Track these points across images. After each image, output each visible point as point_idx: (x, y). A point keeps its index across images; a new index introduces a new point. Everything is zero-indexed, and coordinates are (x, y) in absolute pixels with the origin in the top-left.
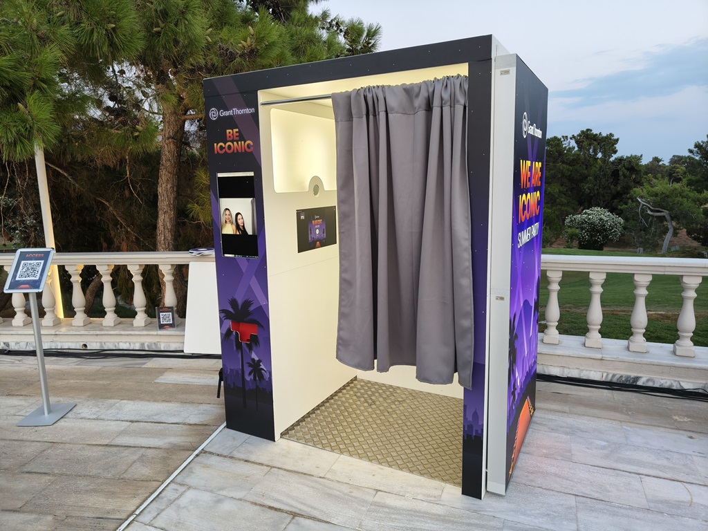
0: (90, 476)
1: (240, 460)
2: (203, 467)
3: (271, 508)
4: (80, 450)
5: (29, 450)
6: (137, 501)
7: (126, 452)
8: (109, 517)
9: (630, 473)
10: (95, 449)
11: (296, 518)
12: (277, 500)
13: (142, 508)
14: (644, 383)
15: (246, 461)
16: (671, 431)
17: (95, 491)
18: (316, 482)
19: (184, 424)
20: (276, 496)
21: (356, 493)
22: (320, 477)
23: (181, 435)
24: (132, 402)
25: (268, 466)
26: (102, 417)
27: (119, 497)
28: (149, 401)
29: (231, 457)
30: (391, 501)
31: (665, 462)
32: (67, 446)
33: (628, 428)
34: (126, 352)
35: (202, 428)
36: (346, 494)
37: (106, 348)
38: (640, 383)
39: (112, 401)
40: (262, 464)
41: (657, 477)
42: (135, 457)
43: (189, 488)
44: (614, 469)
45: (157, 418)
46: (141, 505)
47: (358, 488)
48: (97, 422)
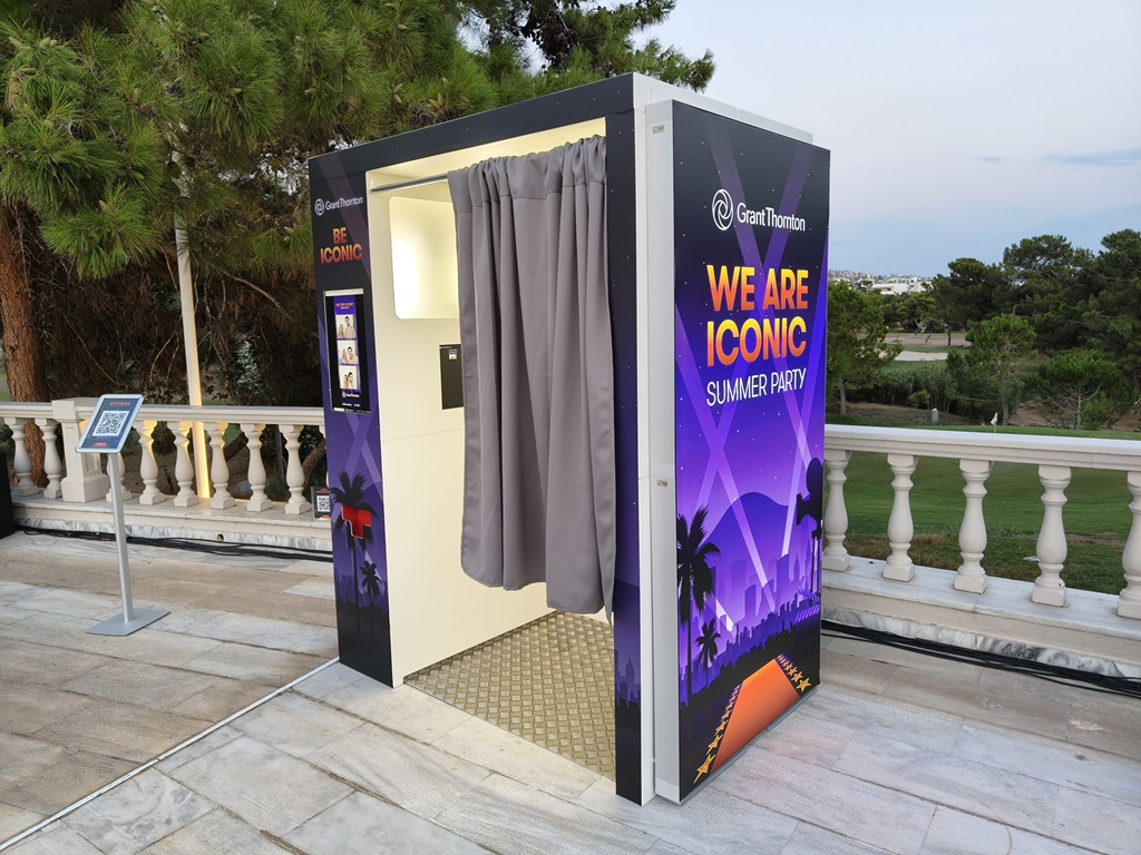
0: (133, 705)
1: (331, 706)
2: (278, 710)
3: (332, 775)
4: (141, 670)
5: (84, 663)
6: (169, 743)
7: (194, 680)
8: (127, 758)
9: (922, 799)
10: (160, 671)
11: (358, 793)
12: (347, 767)
13: (171, 752)
14: (1049, 660)
15: (338, 709)
16: (1049, 742)
17: (128, 724)
18: (415, 749)
19: (288, 652)
20: (349, 760)
21: (461, 773)
22: (424, 744)
23: (276, 666)
24: (239, 616)
25: (363, 719)
26: (191, 632)
27: (152, 736)
28: (261, 616)
29: (322, 702)
30: (502, 788)
31: (1000, 791)
32: (129, 664)
33: (970, 730)
34: (269, 549)
35: (307, 659)
36: (446, 772)
37: (246, 542)
38: (1042, 659)
39: (215, 612)
40: (356, 716)
41: (968, 813)
42: (201, 688)
43: (245, 735)
44: (897, 790)
45: (257, 641)
46: (171, 749)
47: (468, 764)
48: (181, 637)
